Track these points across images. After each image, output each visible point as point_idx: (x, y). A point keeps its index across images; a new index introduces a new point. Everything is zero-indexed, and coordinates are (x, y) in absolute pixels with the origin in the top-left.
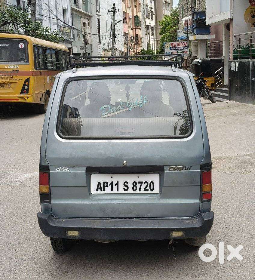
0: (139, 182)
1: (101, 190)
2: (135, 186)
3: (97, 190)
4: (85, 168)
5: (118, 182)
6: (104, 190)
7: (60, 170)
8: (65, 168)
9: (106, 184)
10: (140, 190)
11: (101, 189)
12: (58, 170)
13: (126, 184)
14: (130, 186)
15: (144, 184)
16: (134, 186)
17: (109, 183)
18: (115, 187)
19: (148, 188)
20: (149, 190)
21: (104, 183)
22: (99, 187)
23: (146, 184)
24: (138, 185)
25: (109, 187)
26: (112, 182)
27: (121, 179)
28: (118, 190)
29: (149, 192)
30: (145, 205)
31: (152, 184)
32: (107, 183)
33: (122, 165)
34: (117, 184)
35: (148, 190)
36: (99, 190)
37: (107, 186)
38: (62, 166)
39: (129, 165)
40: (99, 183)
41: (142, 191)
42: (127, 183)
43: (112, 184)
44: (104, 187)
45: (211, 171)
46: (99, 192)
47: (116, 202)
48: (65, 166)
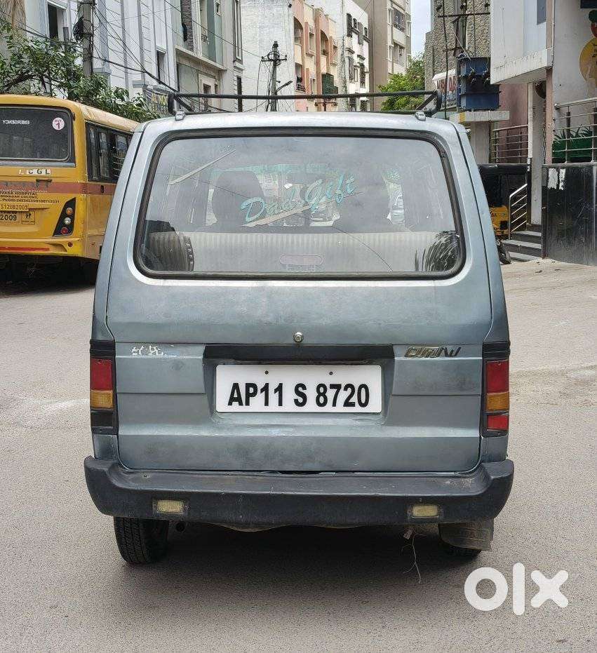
0: (332, 386)
1: (241, 404)
2: (324, 394)
3: (230, 404)
4: (202, 349)
5: (281, 385)
6: (247, 403)
7: (140, 353)
8: (153, 350)
9: (251, 390)
10: (334, 404)
11: (239, 400)
12: (136, 353)
13: (300, 389)
14: (311, 394)
15: (346, 389)
16: (320, 394)
17: (260, 386)
18: (273, 397)
19: (354, 399)
20: (357, 404)
21: (248, 386)
22: (236, 396)
23: (349, 390)
24: (330, 394)
25: (260, 397)
26: (267, 385)
27: (288, 377)
28: (280, 404)
29: (358, 409)
30: (347, 441)
31: (363, 390)
32: (254, 386)
33: (291, 341)
34: (279, 389)
35: (353, 405)
36: (235, 404)
37: (254, 394)
38: (146, 343)
39: (308, 341)
40: (236, 386)
41: (340, 408)
42: (304, 387)
43: (266, 389)
44: (248, 395)
45: (508, 362)
46: (235, 407)
47: (275, 432)
48: (154, 343)
